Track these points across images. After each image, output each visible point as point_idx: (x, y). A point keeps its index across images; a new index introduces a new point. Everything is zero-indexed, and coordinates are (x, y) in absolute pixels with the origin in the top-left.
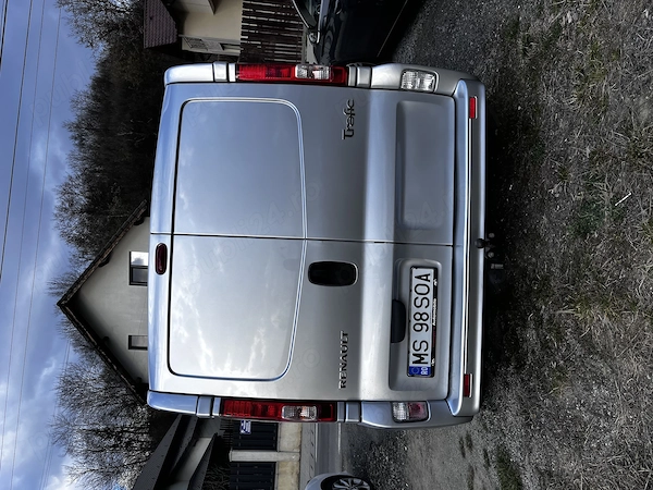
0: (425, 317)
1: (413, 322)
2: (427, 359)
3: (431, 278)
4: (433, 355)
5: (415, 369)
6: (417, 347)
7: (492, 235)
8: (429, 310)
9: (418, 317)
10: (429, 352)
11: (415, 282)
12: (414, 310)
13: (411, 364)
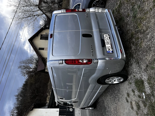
0: (108, 42)
1: (106, 43)
2: (111, 49)
3: (108, 36)
4: (112, 49)
5: (109, 52)
6: (108, 47)
7: (119, 29)
8: (109, 41)
9: (107, 42)
10: (111, 48)
11: (105, 37)
12: (106, 41)
13: (107, 51)
